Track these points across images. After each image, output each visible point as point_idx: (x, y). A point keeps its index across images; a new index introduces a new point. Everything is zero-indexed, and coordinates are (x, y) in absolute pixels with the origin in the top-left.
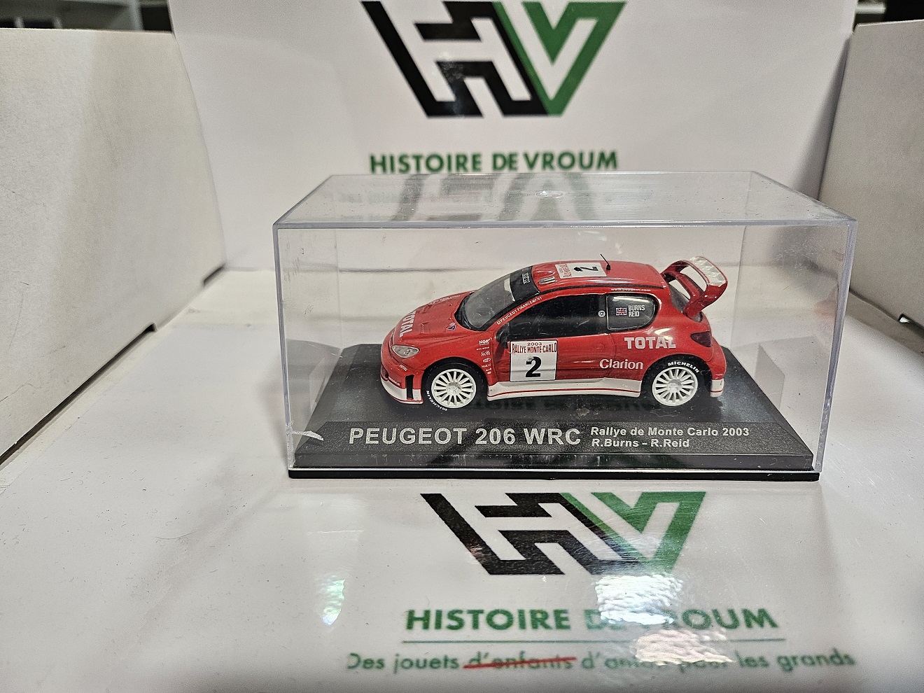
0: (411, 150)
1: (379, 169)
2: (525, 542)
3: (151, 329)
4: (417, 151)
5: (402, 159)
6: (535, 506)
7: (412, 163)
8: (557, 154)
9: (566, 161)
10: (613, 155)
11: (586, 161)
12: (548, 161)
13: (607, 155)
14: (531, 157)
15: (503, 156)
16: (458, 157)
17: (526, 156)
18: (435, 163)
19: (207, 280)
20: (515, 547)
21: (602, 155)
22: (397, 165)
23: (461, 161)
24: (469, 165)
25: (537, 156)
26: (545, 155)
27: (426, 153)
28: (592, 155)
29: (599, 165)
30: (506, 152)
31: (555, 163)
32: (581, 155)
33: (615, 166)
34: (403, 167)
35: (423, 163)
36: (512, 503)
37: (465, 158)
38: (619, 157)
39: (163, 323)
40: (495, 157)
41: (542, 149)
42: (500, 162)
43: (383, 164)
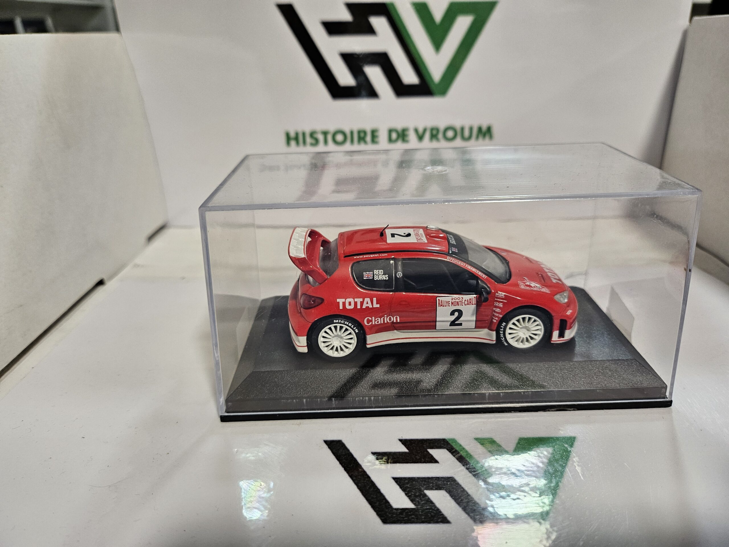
0: (319, 127)
1: (293, 143)
2: (415, 489)
3: (101, 283)
4: (325, 128)
5: (312, 134)
6: (424, 451)
7: (321, 137)
8: (442, 127)
9: (450, 134)
10: (489, 129)
11: (467, 133)
12: (434, 133)
13: (484, 128)
14: (421, 130)
15: (396, 131)
16: (359, 132)
17: (416, 131)
18: (340, 138)
19: (151, 238)
20: (406, 494)
21: (480, 129)
22: (309, 140)
23: (362, 136)
24: (369, 138)
25: (425, 130)
26: (432, 130)
27: (332, 129)
28: (471, 129)
29: (477, 138)
30: (399, 127)
31: (440, 136)
32: (462, 129)
33: (491, 137)
34: (313, 141)
35: (330, 137)
36: (403, 449)
37: (365, 133)
38: (495, 131)
39: (111, 277)
40: (390, 131)
41: (430, 124)
42: (394, 136)
43: (296, 139)
